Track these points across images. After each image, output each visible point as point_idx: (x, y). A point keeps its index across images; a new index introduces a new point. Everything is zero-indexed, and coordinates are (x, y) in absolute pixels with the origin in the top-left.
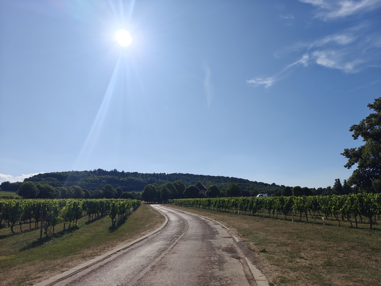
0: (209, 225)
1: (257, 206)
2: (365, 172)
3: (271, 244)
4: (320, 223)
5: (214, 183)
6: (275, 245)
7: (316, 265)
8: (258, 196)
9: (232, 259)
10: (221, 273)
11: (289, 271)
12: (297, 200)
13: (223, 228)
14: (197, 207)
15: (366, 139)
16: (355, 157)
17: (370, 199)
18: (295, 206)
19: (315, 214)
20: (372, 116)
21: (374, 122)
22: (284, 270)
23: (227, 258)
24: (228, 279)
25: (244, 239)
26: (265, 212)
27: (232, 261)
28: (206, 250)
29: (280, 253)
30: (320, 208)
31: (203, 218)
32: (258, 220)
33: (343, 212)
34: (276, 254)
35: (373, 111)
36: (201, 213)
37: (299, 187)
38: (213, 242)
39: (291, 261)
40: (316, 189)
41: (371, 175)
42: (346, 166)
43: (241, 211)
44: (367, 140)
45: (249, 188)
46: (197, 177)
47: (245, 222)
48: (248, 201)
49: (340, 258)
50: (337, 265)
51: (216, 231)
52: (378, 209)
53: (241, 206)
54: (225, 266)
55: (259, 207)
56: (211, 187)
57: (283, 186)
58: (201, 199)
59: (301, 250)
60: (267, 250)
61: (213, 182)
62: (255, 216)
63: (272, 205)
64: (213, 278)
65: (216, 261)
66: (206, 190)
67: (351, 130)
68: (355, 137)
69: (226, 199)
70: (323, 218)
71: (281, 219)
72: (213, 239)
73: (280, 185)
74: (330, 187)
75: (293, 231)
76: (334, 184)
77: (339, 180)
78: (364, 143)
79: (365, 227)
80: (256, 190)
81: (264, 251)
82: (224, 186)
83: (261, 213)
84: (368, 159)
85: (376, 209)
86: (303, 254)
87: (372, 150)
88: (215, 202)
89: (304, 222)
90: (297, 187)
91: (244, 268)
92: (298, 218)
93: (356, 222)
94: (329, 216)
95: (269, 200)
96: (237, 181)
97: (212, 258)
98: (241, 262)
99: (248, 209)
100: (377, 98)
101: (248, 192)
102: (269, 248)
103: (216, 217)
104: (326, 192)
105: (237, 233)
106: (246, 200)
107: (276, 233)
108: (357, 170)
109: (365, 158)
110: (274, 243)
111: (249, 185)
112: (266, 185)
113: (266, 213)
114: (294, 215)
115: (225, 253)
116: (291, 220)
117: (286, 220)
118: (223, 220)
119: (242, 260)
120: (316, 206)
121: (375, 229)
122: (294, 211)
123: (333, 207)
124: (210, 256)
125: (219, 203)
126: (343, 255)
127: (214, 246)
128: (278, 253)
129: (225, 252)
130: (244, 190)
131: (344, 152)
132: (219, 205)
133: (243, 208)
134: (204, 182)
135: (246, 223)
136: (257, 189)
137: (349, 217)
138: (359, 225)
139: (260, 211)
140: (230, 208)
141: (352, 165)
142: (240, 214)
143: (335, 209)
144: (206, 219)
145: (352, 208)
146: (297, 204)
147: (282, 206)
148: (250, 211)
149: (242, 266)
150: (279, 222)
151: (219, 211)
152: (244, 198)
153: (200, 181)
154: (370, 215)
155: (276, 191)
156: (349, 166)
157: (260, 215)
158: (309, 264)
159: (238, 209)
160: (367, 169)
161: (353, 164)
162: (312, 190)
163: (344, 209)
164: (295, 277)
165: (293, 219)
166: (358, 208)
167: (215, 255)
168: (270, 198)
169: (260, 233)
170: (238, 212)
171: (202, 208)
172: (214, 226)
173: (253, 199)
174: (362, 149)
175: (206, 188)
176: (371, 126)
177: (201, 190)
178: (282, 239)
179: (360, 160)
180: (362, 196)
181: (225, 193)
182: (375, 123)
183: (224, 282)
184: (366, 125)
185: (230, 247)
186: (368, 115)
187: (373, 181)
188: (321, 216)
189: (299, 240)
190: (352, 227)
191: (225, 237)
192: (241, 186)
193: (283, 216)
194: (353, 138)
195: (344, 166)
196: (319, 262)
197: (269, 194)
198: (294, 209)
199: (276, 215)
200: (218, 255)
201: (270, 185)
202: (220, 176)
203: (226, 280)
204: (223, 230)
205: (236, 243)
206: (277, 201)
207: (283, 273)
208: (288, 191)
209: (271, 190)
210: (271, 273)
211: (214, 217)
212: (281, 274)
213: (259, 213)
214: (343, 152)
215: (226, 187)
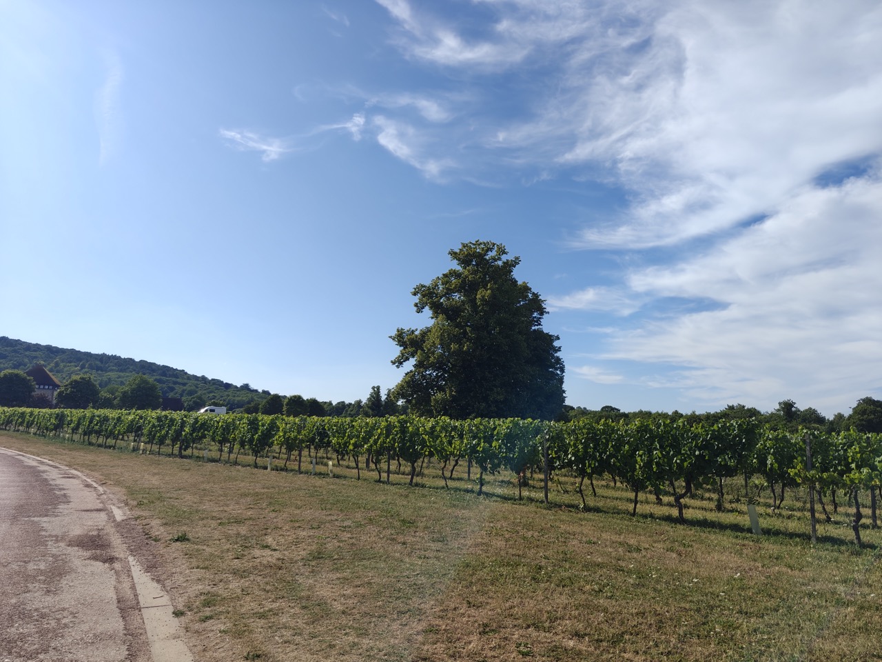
0: (46, 479)
1: (191, 434)
2: (424, 377)
3: (205, 522)
4: (323, 474)
5: (86, 370)
6: (214, 524)
7: (291, 559)
8: (202, 411)
9: (93, 562)
10: (49, 599)
11: (231, 579)
12: (286, 424)
13: (88, 486)
14: (18, 431)
15: (436, 315)
16: (412, 347)
17: (418, 429)
18: (280, 437)
19: (319, 455)
20: (453, 273)
21: (453, 286)
22: (217, 578)
23: (77, 563)
24: (65, 613)
25: (138, 512)
26: (211, 448)
27: (89, 570)
28: (16, 545)
29: (219, 540)
30: (329, 443)
31: (31, 460)
32: (187, 468)
33: (369, 450)
34: (210, 543)
35: (455, 266)
36: (27, 447)
37: (300, 397)
38: (44, 525)
39: (240, 557)
40: (334, 404)
41: (432, 384)
42: (393, 363)
43: (149, 446)
44: (437, 318)
45: (184, 391)
46: (35, 351)
47: (155, 471)
48: (172, 420)
49: (342, 541)
50: (332, 557)
51: (65, 495)
52: (428, 447)
53: (150, 432)
54: (65, 582)
55: (196, 436)
56: (75, 381)
57: (266, 393)
58: (36, 411)
59: (269, 531)
60: (190, 536)
61: (83, 367)
62: (182, 457)
63: (228, 434)
64: (20, 617)
65: (41, 572)
66: (58, 386)
67: (415, 294)
68: (420, 308)
69: (112, 414)
70: (330, 463)
71: (244, 466)
72: (46, 516)
73: (260, 391)
74: (360, 402)
75: (263, 491)
76: (369, 397)
77: (378, 388)
78: (430, 323)
79: (403, 481)
80: (200, 398)
81: (182, 539)
82: (116, 381)
83: (200, 451)
84: (433, 353)
85: (425, 446)
86: (270, 539)
87: (442, 338)
88: (80, 419)
89: (292, 470)
90: (295, 397)
91: (119, 582)
92: (280, 463)
93: (389, 472)
94: (345, 460)
95: (223, 422)
96: (154, 371)
97: (31, 566)
98: (113, 569)
99: (168, 442)
100: (466, 242)
101: (180, 400)
102: (197, 531)
103: (73, 460)
104: (352, 411)
105: (125, 498)
106: (167, 419)
107: (226, 495)
108: (411, 371)
109: (429, 350)
110: (213, 518)
111: (184, 384)
112: (228, 386)
113: (212, 450)
114: (274, 457)
115: (74, 551)
116: (266, 468)
117: (256, 466)
118: (91, 467)
119: (117, 565)
120: (324, 439)
121: (417, 485)
122: (276, 448)
123: (352, 442)
124: (25, 562)
125: (91, 422)
126: (349, 535)
127: (47, 534)
128: (216, 540)
129: (76, 548)
130: (171, 395)
131: (396, 335)
132: (88, 428)
133: (156, 437)
134: (57, 364)
135: (155, 474)
136: (205, 394)
137: (377, 462)
138: (393, 477)
139: (199, 446)
140: (121, 437)
141: (404, 361)
142: (146, 453)
143: (355, 445)
144: (42, 463)
145: (385, 443)
146: (285, 433)
147: (253, 435)
148: (173, 446)
149: (115, 577)
150: (238, 471)
151: (87, 443)
152: (164, 413)
153: (42, 362)
154: (413, 457)
155: (249, 403)
156: (399, 362)
157: (197, 455)
158: (279, 559)
159: (142, 439)
160: (427, 373)
161: (407, 359)
162: (325, 406)
163: (371, 446)
164: (239, 591)
165: (270, 464)
166: (396, 444)
167: (44, 556)
168: (229, 417)
169: (184, 498)
170: (142, 448)
171: (35, 434)
172: (61, 482)
173: (185, 417)
174: (425, 333)
175: (58, 383)
176: (449, 292)
177: (42, 387)
178: (235, 509)
179: (419, 352)
180: (406, 422)
181: (115, 398)
182: (455, 288)
183: (50, 622)
184: (441, 289)
185: (95, 533)
186: (446, 271)
187: (434, 395)
188: (329, 459)
189: (272, 508)
190: (379, 481)
191: (84, 511)
192: (164, 385)
193: (250, 458)
194: (416, 308)
195: (392, 362)
196: (300, 553)
197: (231, 407)
198: (275, 442)
199: (236, 456)
200: (53, 556)
201: (236, 387)
202: (109, 353)
203: (57, 616)
204: (87, 492)
205: (113, 524)
206: (244, 423)
207: (214, 585)
208: (274, 403)
209: (237, 399)
210: (185, 588)
211: (68, 459)
212: (209, 588)
213: (194, 450)
214: (394, 333)
215: (122, 383)
